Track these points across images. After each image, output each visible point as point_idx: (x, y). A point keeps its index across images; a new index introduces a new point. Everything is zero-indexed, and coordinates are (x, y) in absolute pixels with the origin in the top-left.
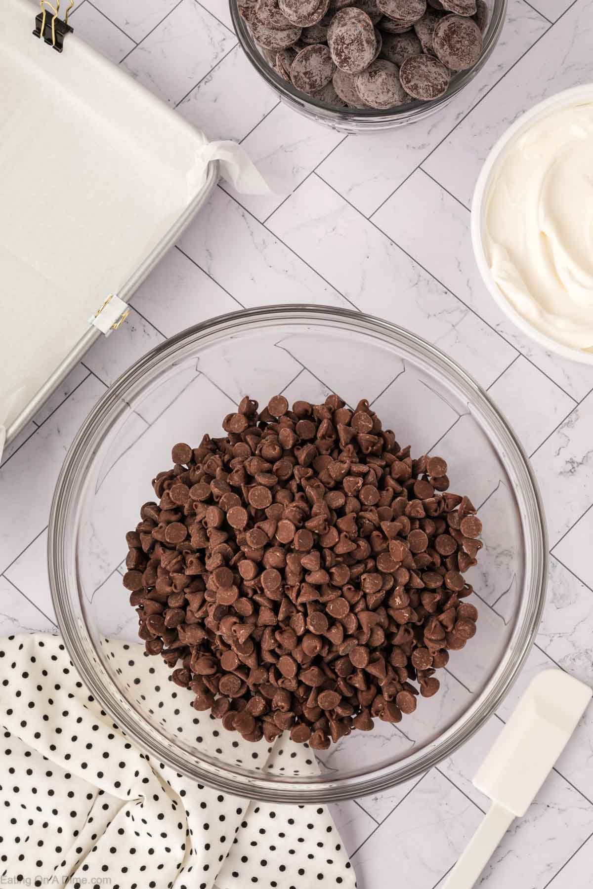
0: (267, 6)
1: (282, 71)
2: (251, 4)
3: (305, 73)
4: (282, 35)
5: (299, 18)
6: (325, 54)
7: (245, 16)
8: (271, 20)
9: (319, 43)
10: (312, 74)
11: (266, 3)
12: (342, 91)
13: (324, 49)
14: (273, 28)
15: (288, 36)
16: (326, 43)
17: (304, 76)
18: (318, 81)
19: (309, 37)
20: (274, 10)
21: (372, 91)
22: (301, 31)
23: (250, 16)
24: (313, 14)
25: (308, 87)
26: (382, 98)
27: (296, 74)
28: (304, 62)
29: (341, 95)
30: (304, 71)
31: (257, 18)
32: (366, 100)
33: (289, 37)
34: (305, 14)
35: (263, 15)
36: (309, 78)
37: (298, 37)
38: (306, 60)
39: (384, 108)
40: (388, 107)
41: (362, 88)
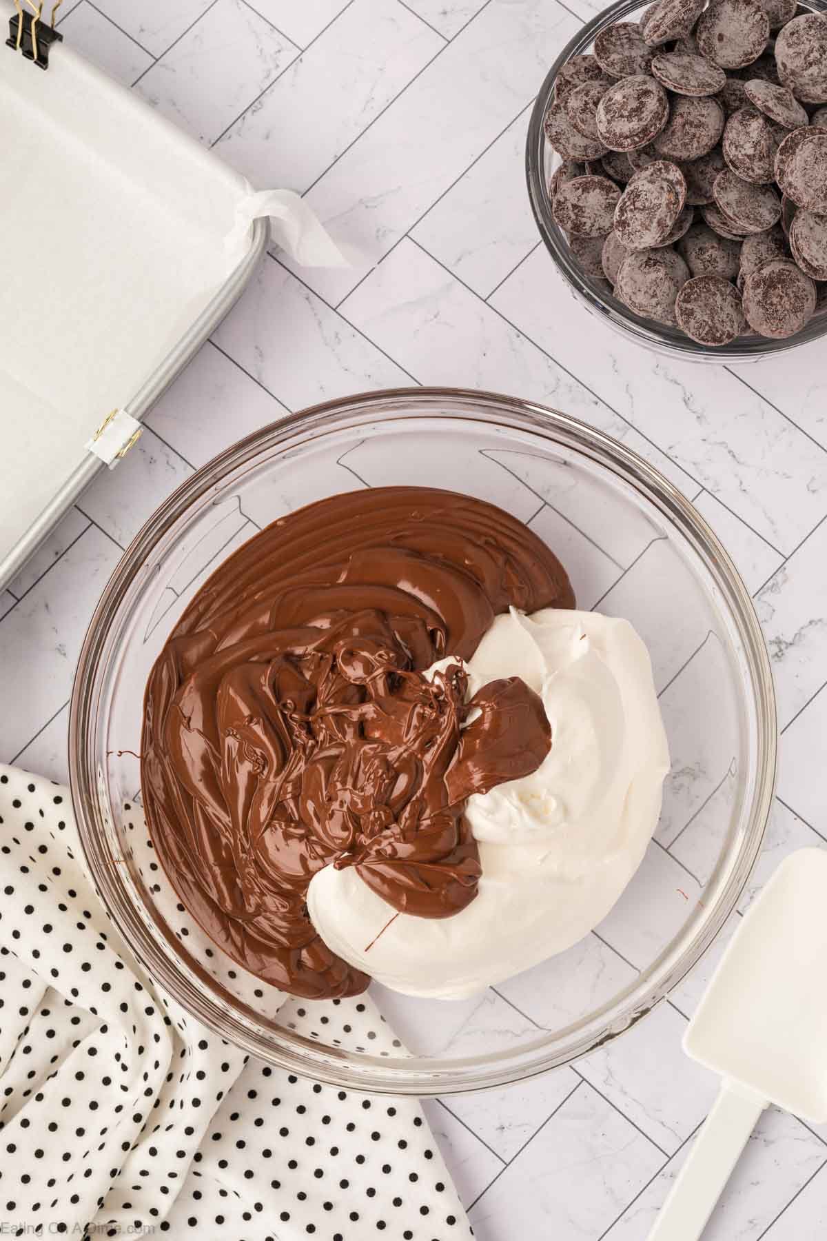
0: (587, 95)
1: (553, 186)
2: (576, 81)
3: (575, 206)
4: (579, 141)
5: (608, 132)
6: (613, 198)
7: (558, 90)
8: (578, 114)
9: (615, 181)
10: (584, 212)
11: (588, 91)
12: (608, 258)
13: (614, 192)
14: (575, 126)
15: (586, 147)
16: (622, 186)
17: (570, 207)
18: (587, 227)
19: (612, 165)
20: (591, 105)
21: (635, 282)
22: (605, 152)
23: (564, 95)
24: (627, 137)
25: (569, 225)
26: (640, 299)
27: (562, 200)
28: (580, 190)
29: (604, 263)
30: (575, 202)
31: (566, 103)
32: (621, 287)
33: (586, 150)
34: (618, 131)
35: (574, 103)
36: (577, 215)
37: (597, 157)
38: (583, 191)
39: (636, 311)
40: (642, 314)
41: (626, 269)
